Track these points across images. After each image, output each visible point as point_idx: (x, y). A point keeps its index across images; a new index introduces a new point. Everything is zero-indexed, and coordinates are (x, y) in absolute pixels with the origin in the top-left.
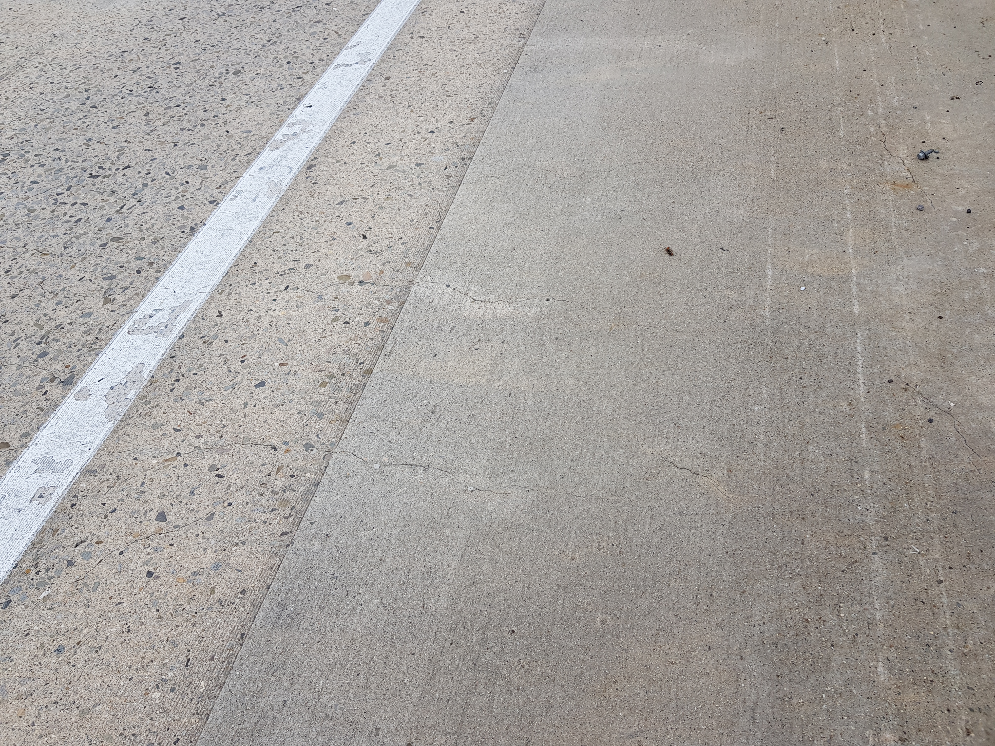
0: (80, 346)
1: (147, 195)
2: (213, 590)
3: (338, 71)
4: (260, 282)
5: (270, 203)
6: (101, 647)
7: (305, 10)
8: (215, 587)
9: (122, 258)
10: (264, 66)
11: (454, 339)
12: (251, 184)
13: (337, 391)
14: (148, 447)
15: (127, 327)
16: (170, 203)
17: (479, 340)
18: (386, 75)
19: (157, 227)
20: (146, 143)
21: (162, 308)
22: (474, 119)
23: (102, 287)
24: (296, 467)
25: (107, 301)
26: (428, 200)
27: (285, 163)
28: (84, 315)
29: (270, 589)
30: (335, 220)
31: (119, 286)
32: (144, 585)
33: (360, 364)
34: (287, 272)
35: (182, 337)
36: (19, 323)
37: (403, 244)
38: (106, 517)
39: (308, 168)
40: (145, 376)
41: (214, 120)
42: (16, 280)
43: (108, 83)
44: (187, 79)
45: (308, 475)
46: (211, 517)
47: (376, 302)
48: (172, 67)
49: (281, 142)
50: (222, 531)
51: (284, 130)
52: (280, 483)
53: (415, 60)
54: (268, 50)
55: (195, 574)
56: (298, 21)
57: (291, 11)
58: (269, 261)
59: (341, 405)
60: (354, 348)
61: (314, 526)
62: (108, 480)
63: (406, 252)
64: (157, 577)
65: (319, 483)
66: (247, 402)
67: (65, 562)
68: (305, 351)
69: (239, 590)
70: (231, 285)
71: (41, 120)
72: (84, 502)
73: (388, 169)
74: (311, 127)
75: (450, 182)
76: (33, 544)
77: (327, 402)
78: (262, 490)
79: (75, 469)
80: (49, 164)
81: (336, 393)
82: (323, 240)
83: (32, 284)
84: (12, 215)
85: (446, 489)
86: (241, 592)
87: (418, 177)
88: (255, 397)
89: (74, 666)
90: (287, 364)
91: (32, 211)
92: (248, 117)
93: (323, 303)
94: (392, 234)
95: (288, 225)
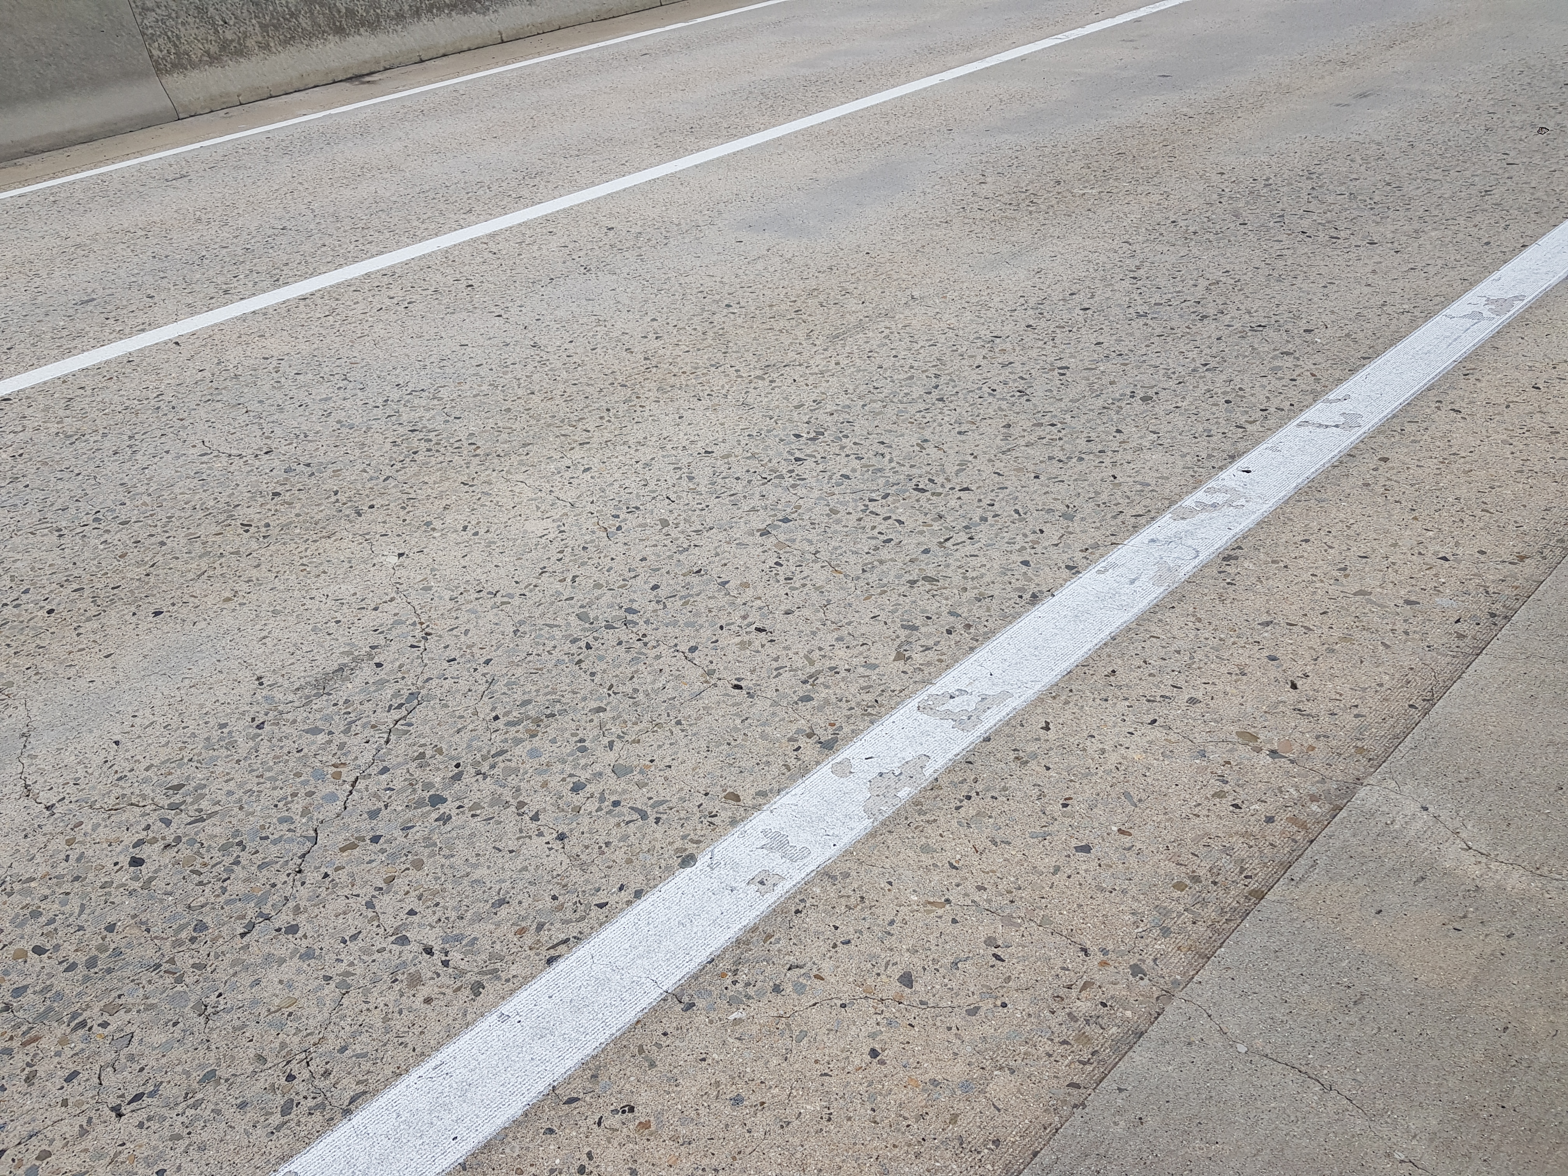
0: (853, 704)
1: (984, 533)
2: (954, 1119)
3: (1304, 431)
4: (1115, 700)
5: (1157, 592)
6: (789, 1123)
7: (1270, 333)
8: (957, 1115)
9: (932, 607)
10: (1189, 399)
11: (1419, 899)
12: (1132, 559)
13: (1199, 905)
14: (909, 873)
15: (918, 700)
16: (1011, 552)
17: (1465, 917)
18: (1382, 453)
19: (987, 579)
20: (998, 464)
21: (969, 690)
22: (1526, 557)
23: (898, 637)
24: (1112, 993)
25: (899, 657)
26: (1415, 662)
27: (1190, 542)
28: (866, 665)
29: (1037, 1159)
30: (1251, 646)
31: (920, 643)
32: (864, 1065)
33: (1246, 877)
34: (1158, 699)
35: (988, 739)
36: (787, 648)
37: (1356, 716)
38: (835, 946)
39: (1224, 559)
40: (927, 774)
41: (1099, 457)
42: (796, 592)
43: (966, 373)
44: (1073, 392)
45: (1129, 1014)
46: (973, 1011)
47: (1292, 790)
48: (1057, 371)
49: (1192, 511)
50: (984, 1039)
51: (1200, 495)
52: (1083, 1006)
53: (1438, 443)
54: (1201, 377)
55: (934, 1082)
56: (1256, 346)
57: (1247, 329)
58: (1136, 674)
59: (1201, 928)
60: (1240, 849)
61: (1123, 1095)
62: (849, 897)
63: (1361, 730)
64: (882, 1063)
65: (1142, 1034)
66: (1059, 867)
67: (771, 984)
68: (1162, 825)
69: (991, 1137)
70: (1071, 691)
71: (872, 401)
72: (813, 914)
73: (1355, 594)
74: (1242, 501)
75: (1462, 644)
76: (738, 941)
77: (1180, 915)
78: (1055, 1006)
79: (812, 864)
80: (869, 458)
81: (1197, 906)
82: (1224, 670)
83: (813, 605)
84: (810, 510)
85: (1353, 1136)
86: (994, 1142)
87: (1405, 621)
88: (1073, 864)
89: (749, 1131)
90: (1130, 835)
91: (834, 511)
92: (1149, 464)
93: (1204, 763)
94: (1341, 695)
95: (1175, 632)
